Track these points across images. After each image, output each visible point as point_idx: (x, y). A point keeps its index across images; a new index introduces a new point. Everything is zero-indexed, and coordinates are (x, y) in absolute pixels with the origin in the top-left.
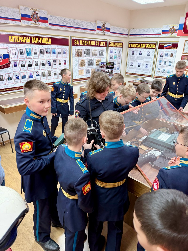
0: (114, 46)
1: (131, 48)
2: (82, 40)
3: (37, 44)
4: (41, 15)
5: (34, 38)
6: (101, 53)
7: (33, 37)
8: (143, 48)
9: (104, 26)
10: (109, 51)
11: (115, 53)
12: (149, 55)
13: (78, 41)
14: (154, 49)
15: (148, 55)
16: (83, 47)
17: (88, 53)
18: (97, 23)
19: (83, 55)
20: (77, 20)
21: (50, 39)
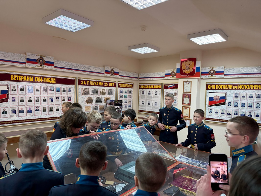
0: (123, 87)
1: (141, 88)
2: (90, 81)
3: (40, 82)
4: (46, 59)
5: (38, 78)
6: (110, 92)
7: (37, 77)
8: (151, 89)
9: (112, 70)
10: (119, 91)
11: (126, 92)
12: (157, 94)
13: (85, 81)
14: (161, 89)
15: (155, 94)
16: (90, 86)
17: (95, 92)
18: (105, 68)
19: (90, 94)
20: (85, 65)
21: (54, 79)
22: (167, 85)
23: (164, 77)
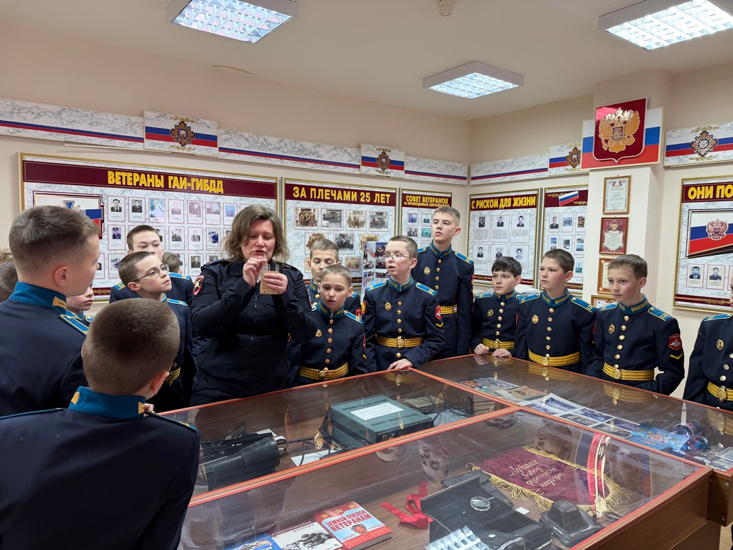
0: (419, 204)
1: (475, 210)
2: (317, 188)
3: (183, 190)
4: (196, 129)
5: (176, 178)
6: (376, 219)
7: (174, 175)
8: (505, 208)
9: (384, 155)
10: (405, 217)
11: (426, 221)
12: (523, 225)
13: (303, 188)
14: (535, 209)
16: (318, 203)
17: (333, 217)
18: (362, 149)
19: (319, 223)
20: (302, 143)
21: (220, 182)
22: (556, 195)
23: (546, 170)
